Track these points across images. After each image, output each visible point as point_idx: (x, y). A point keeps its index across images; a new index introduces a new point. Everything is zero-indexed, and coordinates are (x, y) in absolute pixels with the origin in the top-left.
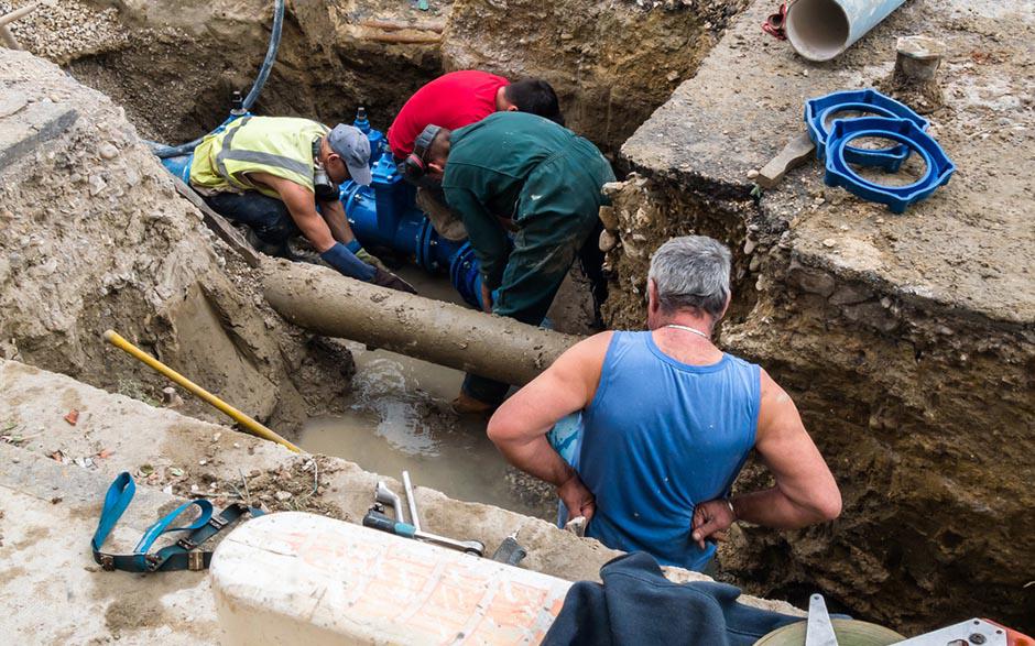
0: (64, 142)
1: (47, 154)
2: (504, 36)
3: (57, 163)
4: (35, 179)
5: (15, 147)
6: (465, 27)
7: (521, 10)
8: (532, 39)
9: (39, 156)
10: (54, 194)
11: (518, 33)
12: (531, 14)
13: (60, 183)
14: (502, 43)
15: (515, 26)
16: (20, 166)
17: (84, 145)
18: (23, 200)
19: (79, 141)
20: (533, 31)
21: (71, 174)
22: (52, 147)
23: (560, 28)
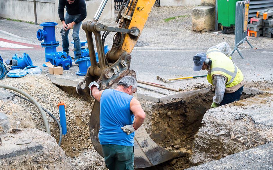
0: (36, 154)
1: (29, 156)
2: (209, 153)
3: (33, 159)
4: (25, 162)
5: (20, 151)
6: (198, 149)
7: (214, 145)
8: (217, 155)
9: (27, 156)
10: (31, 168)
11: (213, 153)
12: (217, 146)
13: (33, 165)
14: (208, 156)
15: (212, 150)
16: (21, 157)
17: (44, 157)
18: (20, 167)
19: (43, 155)
20: (217, 153)
21: (38, 164)
22: (32, 154)
23: (224, 152)
